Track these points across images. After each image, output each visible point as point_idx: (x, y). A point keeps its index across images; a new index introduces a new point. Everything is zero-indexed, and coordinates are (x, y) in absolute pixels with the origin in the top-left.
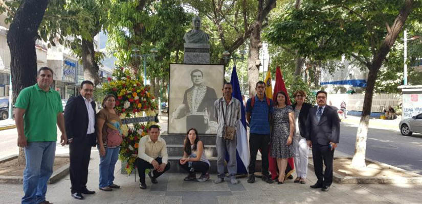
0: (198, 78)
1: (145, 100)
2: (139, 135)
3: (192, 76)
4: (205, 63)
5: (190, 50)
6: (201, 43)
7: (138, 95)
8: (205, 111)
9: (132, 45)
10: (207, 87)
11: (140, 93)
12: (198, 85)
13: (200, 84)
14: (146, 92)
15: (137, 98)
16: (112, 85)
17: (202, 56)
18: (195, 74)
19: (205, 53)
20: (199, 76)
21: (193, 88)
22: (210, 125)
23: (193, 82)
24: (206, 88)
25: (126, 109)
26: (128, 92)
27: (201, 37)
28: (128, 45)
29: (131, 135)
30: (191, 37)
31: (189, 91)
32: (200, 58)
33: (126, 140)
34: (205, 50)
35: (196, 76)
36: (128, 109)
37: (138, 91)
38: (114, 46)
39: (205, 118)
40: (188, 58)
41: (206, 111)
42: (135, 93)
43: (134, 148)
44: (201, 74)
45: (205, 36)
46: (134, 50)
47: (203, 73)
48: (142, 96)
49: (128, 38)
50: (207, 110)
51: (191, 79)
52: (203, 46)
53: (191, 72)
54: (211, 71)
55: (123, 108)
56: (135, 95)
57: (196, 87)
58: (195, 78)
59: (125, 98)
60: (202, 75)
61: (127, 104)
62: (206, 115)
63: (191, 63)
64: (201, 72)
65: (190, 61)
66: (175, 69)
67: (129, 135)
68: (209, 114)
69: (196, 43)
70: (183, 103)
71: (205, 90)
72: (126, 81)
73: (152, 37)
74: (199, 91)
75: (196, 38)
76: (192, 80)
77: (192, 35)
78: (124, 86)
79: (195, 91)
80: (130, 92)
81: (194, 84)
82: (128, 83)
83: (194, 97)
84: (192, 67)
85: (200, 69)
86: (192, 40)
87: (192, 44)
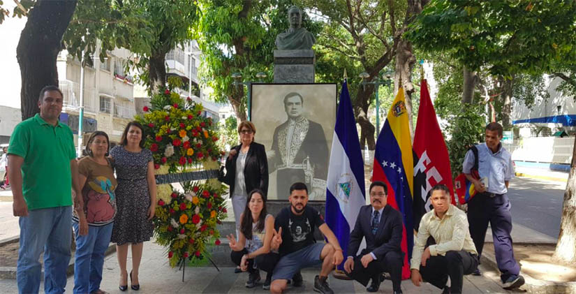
0: (295, 106)
1: (201, 142)
2: (188, 201)
3: (287, 104)
4: (307, 82)
5: (283, 61)
6: (301, 49)
7: (187, 135)
8: (306, 162)
9: (232, 69)
10: (310, 121)
11: (191, 130)
12: (295, 118)
13: (299, 116)
14: (203, 129)
15: (185, 139)
16: (148, 119)
17: (302, 70)
18: (290, 100)
19: (305, 66)
20: (297, 104)
21: (287, 123)
22: (314, 186)
23: (288, 114)
24: (308, 122)
25: (168, 159)
26: (172, 129)
27: (302, 40)
28: (226, 69)
29: (176, 202)
30: (285, 41)
31: (281, 128)
32: (299, 73)
33: (168, 209)
34: (307, 61)
35: (292, 104)
36: (171, 157)
37: (189, 127)
38: (207, 71)
39: (306, 173)
40: (280, 74)
41: (308, 162)
42: (183, 131)
43: (179, 223)
44: (299, 100)
45: (307, 38)
46: (233, 76)
47: (304, 99)
48: (195, 137)
49: (227, 59)
50: (309, 159)
51: (284, 109)
52: (304, 52)
53: (284, 98)
54: (316, 94)
55: (163, 156)
56: (183, 133)
57: (293, 122)
58: (290, 107)
59: (166, 140)
60: (302, 102)
61: (170, 150)
62: (309, 170)
63: (284, 82)
64: (300, 96)
65: (285, 79)
66: (260, 92)
67: (172, 202)
68: (312, 166)
69: (293, 48)
70: (272, 149)
71: (307, 127)
72: (169, 111)
73: (266, 59)
74: (298, 128)
75: (292, 41)
76: (287, 109)
77: (287, 37)
78: (167, 120)
79: (290, 129)
80: (175, 129)
81: (290, 117)
82: (173, 115)
83: (289, 138)
84: (285, 89)
85: (298, 92)
86: (287, 45)
87: (286, 51)
